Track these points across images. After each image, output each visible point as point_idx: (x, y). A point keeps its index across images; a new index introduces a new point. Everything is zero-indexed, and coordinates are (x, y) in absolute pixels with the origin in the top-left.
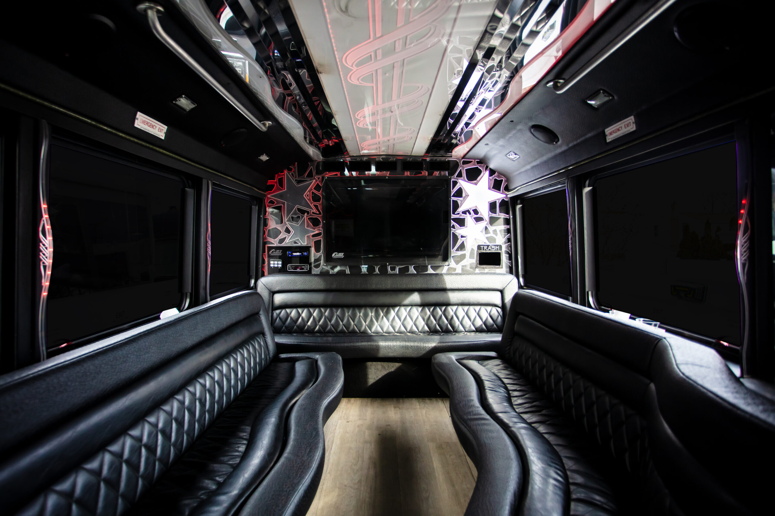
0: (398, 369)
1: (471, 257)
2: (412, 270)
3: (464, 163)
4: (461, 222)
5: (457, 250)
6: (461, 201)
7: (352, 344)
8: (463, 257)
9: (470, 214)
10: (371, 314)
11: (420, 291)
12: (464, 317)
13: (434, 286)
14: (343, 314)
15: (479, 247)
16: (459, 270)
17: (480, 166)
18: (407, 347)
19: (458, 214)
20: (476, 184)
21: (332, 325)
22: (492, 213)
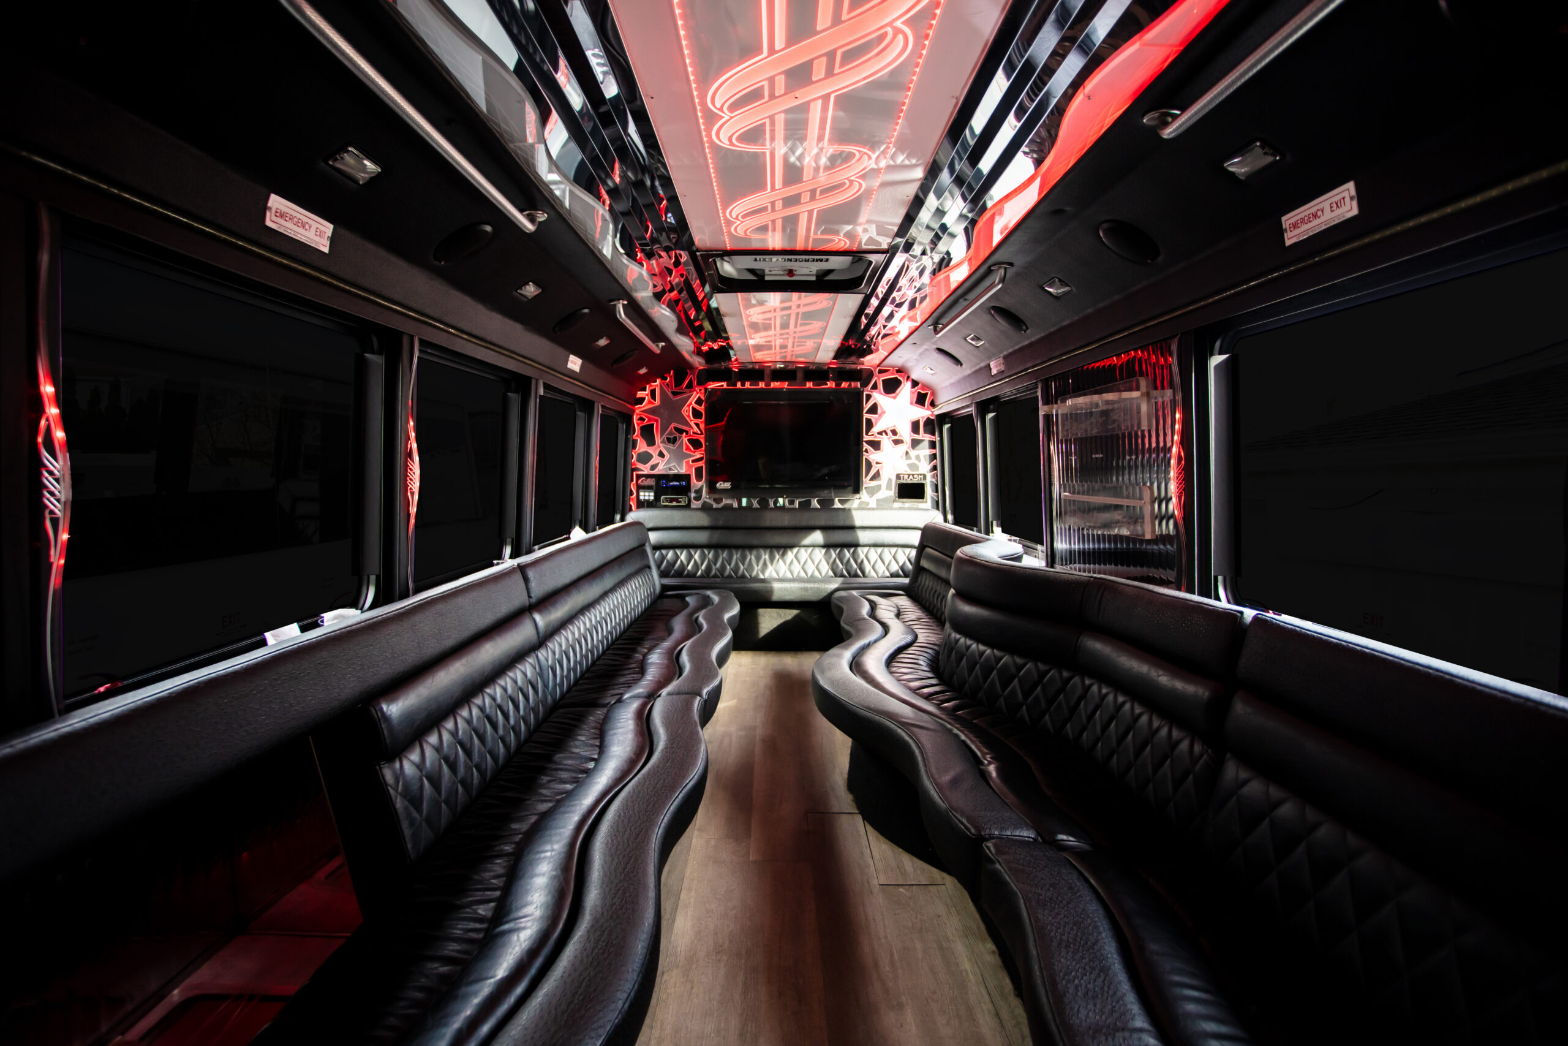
0: (796, 617)
1: (889, 487)
2: (815, 503)
3: (881, 372)
4: (876, 445)
5: (871, 479)
6: (876, 419)
7: (743, 585)
8: (879, 487)
9: (887, 434)
10: (766, 556)
11: (823, 529)
12: (876, 561)
13: (841, 523)
14: (731, 557)
15: (898, 477)
16: (873, 504)
17: (900, 376)
18: (806, 589)
19: (873, 435)
20: (894, 398)
21: (717, 569)
22: (915, 434)
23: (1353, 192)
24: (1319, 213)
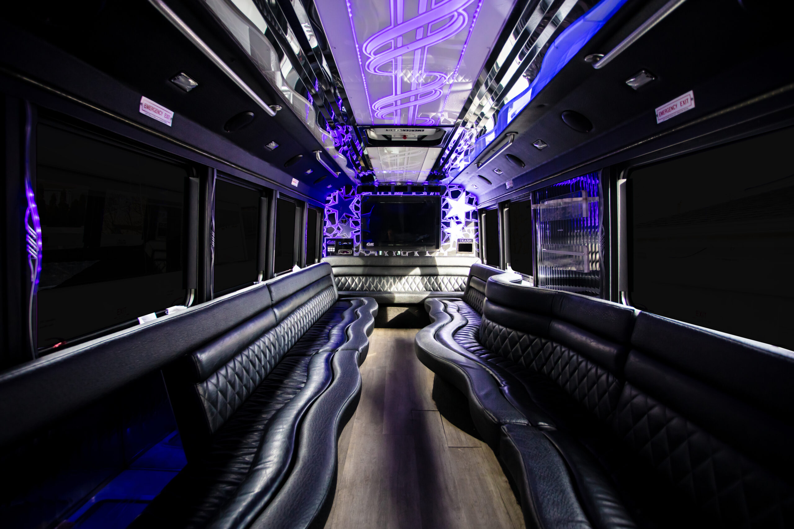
0: (407, 311)
1: (454, 246)
2: (416, 254)
3: (450, 187)
4: (448, 224)
5: (445, 242)
6: (448, 211)
7: (380, 295)
8: (448, 246)
9: (453, 219)
10: (391, 280)
11: (421, 266)
12: (447, 283)
13: (430, 264)
14: (373, 281)
15: (459, 240)
16: (446, 254)
17: (460, 189)
18: (412, 297)
19: (446, 219)
20: (457, 200)
21: (367, 287)
22: (467, 219)
23: (692, 96)
24: (675, 107)
